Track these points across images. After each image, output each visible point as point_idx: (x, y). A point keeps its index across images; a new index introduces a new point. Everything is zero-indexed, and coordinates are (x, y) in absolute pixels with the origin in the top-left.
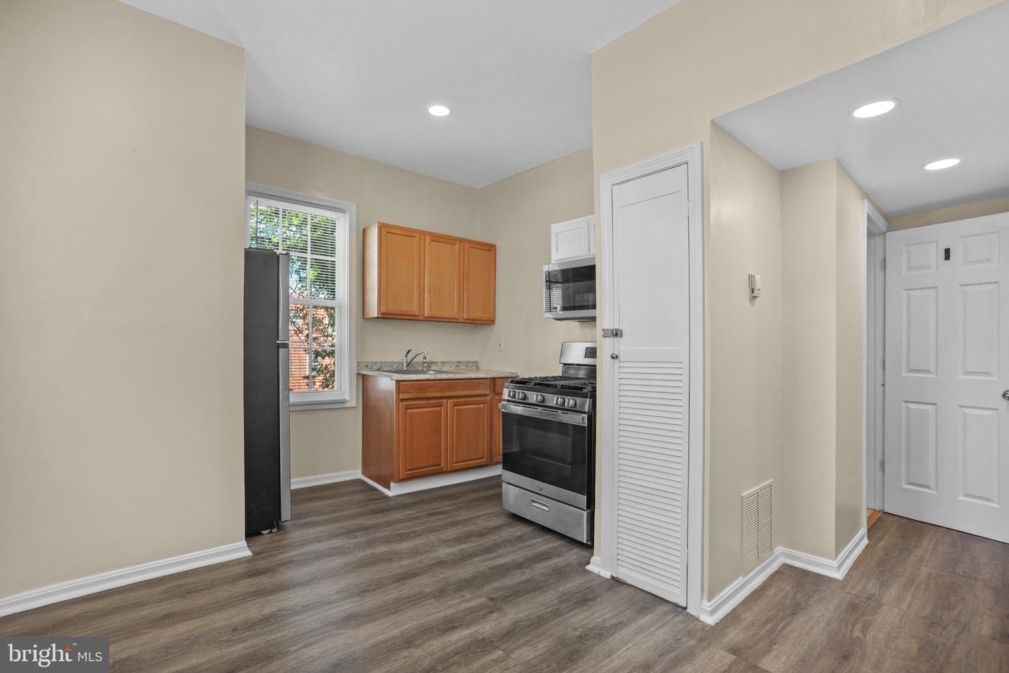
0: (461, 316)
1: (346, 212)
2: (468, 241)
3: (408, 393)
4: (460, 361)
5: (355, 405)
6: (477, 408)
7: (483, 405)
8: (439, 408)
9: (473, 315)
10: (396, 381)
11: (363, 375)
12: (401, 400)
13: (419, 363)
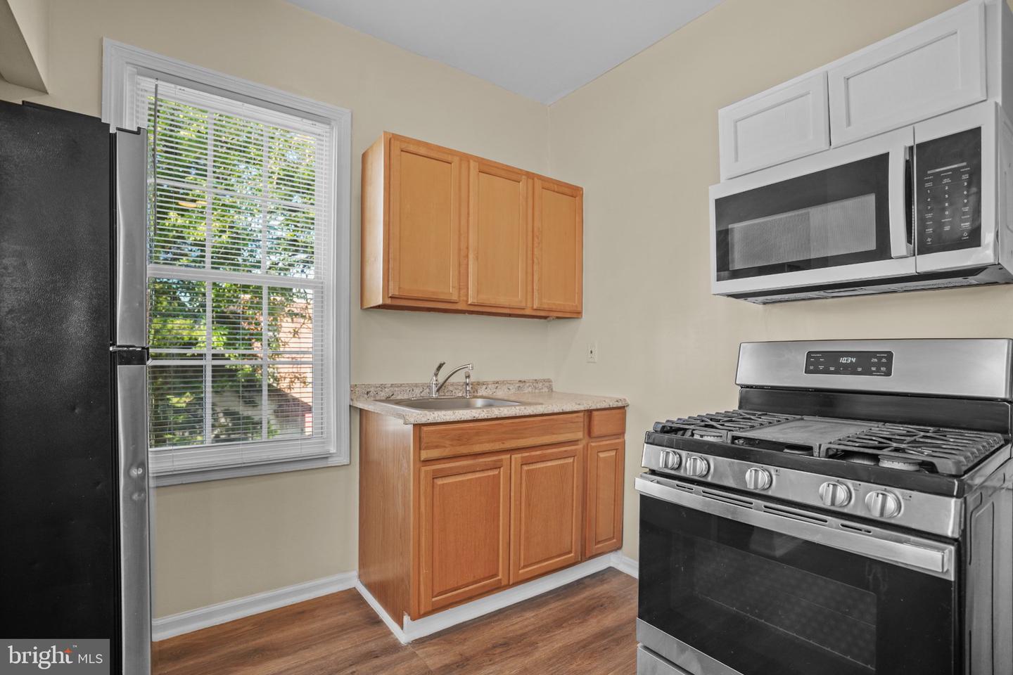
0: (529, 305)
1: (333, 123)
2: (540, 178)
3: (437, 447)
4: (523, 380)
5: (346, 461)
6: (562, 466)
7: (571, 460)
8: (496, 472)
9: (547, 303)
10: (415, 425)
11: (361, 410)
12: (423, 461)
13: (458, 384)
